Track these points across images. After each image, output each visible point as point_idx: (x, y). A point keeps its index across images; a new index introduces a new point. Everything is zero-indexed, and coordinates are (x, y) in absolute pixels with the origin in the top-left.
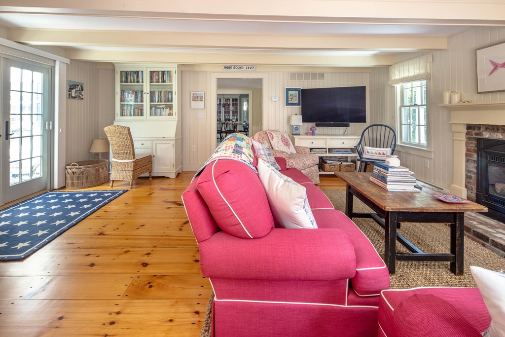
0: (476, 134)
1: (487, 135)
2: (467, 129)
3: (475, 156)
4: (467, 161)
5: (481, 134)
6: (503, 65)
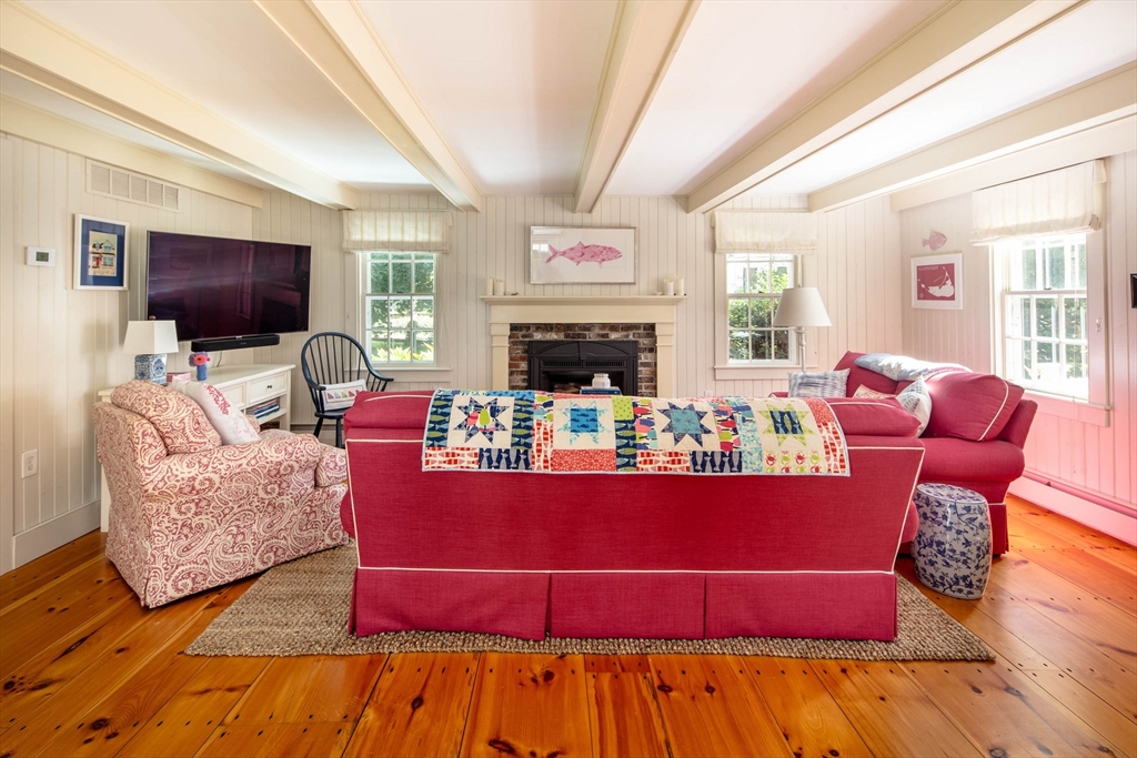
0: (524, 336)
1: (538, 336)
2: (511, 330)
3: (524, 366)
4: (511, 374)
5: (530, 336)
6: (564, 254)
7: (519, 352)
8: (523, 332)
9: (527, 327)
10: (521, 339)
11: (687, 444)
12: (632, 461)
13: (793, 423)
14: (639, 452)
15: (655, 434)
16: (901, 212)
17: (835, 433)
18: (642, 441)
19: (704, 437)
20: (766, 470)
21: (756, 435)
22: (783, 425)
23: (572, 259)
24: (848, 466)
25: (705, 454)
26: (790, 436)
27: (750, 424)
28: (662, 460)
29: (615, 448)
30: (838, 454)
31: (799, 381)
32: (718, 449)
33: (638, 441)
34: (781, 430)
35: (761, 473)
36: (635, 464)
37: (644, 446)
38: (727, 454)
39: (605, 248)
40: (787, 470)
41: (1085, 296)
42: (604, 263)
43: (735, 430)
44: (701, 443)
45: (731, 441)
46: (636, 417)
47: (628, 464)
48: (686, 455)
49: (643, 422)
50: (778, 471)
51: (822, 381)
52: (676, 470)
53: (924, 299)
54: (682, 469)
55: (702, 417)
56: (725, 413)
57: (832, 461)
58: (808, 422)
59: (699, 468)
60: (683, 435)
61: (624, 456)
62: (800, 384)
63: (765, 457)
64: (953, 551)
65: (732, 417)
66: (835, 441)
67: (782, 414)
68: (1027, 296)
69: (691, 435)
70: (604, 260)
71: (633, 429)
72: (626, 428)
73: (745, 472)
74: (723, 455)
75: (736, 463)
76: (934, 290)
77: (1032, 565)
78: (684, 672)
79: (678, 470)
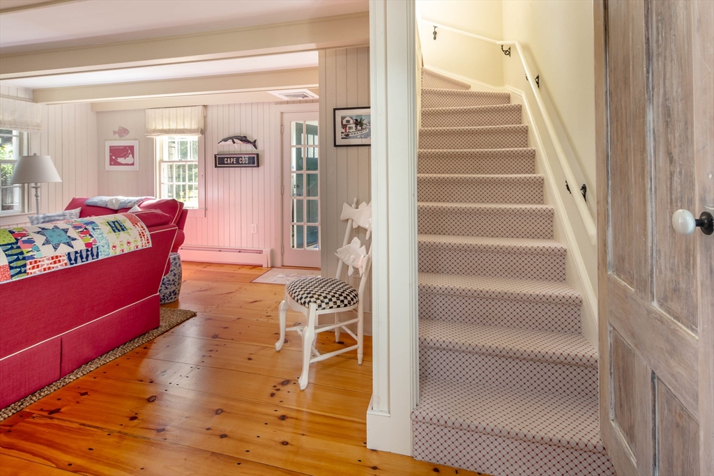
11: (63, 250)
12: (23, 269)
13: (121, 226)
14: (28, 262)
15: (38, 247)
16: (97, 113)
17: (142, 227)
18: (29, 254)
19: (73, 243)
20: (112, 253)
21: (104, 236)
22: (116, 228)
24: (150, 242)
25: (76, 252)
26: (122, 233)
27: (98, 231)
28: (46, 264)
29: (7, 263)
30: (146, 237)
32: (84, 248)
33: (26, 255)
34: (116, 230)
35: (110, 256)
36: (25, 271)
37: (32, 257)
38: (90, 249)
40: (123, 251)
41: (197, 163)
43: (90, 235)
44: (72, 247)
45: (91, 241)
46: (17, 240)
47: (20, 272)
48: (64, 256)
49: (24, 242)
50: (118, 252)
52: (57, 267)
53: (114, 165)
54: (62, 265)
55: (67, 232)
56: (81, 227)
57: (144, 242)
58: (128, 224)
59: (73, 262)
60: (59, 244)
61: (16, 267)
63: (111, 246)
64: (169, 281)
65: (86, 229)
66: (143, 231)
67: (114, 222)
68: (172, 163)
69: (64, 243)
71: (19, 247)
72: (12, 248)
73: (101, 257)
74: (87, 251)
75: (95, 254)
76: (120, 160)
77: (188, 281)
78: (59, 399)
79: (59, 267)
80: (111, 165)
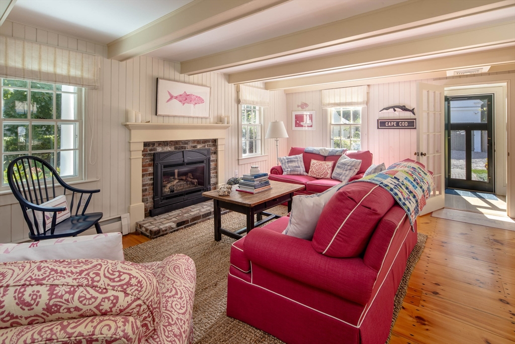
0: (151, 150)
1: (159, 149)
2: (144, 146)
3: (151, 170)
4: (143, 176)
5: (155, 149)
6: (176, 98)
7: (148, 161)
8: (150, 148)
9: (153, 144)
10: (149, 152)
16: (286, 94)
23: (180, 101)
31: (287, 161)
39: (197, 97)
42: (196, 105)
51: (296, 160)
53: (298, 127)
62: (288, 162)
70: (196, 103)
76: (302, 123)
80: (296, 126)
